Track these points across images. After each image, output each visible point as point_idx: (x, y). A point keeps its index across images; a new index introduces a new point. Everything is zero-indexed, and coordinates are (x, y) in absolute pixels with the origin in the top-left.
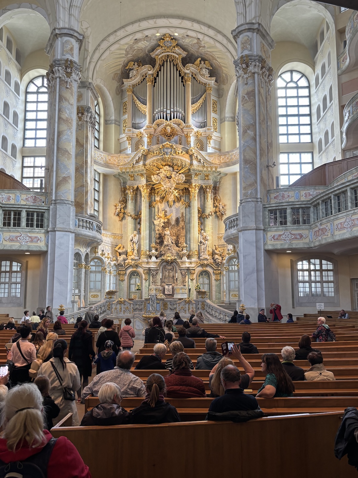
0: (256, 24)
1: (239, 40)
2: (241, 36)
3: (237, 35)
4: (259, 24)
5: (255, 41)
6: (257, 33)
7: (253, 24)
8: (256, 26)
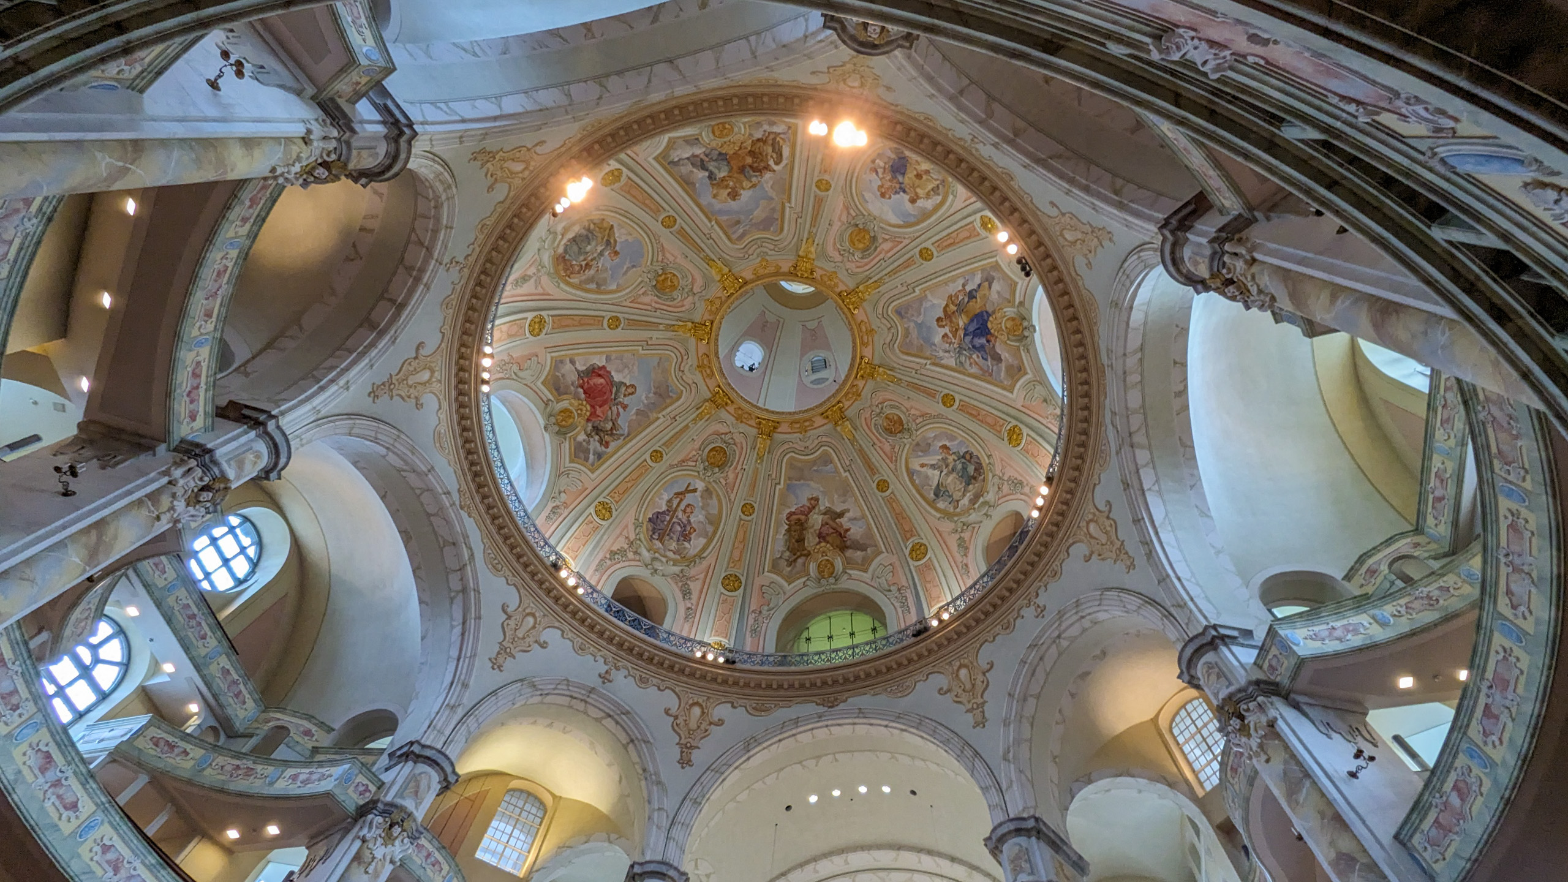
0: (1029, 818)
1: (1004, 857)
2: (1005, 847)
3: (996, 848)
4: (1037, 820)
5: (1037, 853)
6: (1038, 838)
7: (1023, 819)
8: (1031, 823)
